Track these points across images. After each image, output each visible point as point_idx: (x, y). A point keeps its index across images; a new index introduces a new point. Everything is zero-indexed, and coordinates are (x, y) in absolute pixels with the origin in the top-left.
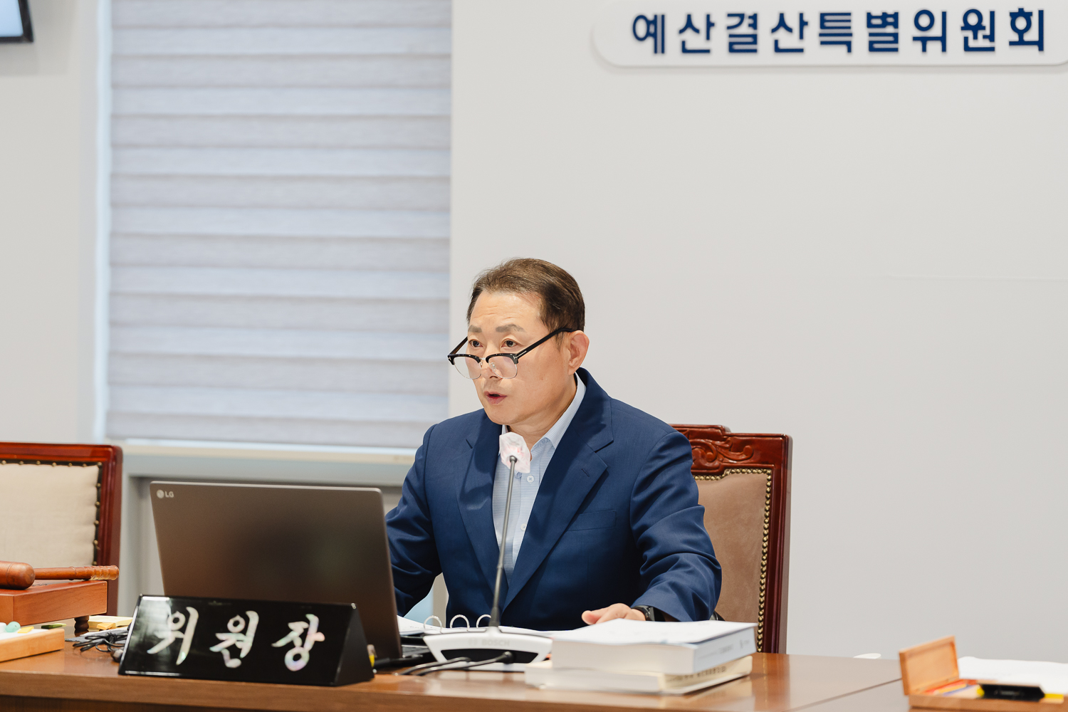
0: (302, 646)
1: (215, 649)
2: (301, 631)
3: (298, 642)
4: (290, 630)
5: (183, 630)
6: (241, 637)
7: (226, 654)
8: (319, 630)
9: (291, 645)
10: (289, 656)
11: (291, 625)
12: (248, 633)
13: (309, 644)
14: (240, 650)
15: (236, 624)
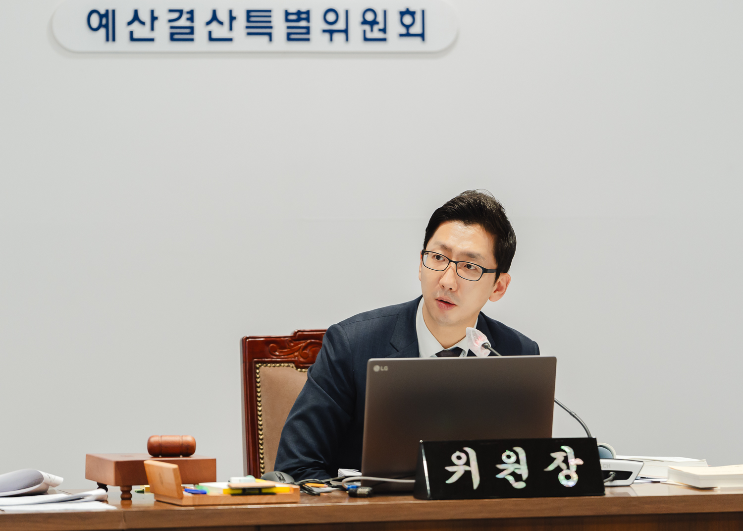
0: (568, 468)
1: (500, 476)
2: (563, 458)
3: (563, 466)
4: (553, 459)
5: (468, 463)
6: (517, 466)
7: (511, 479)
8: (576, 457)
9: (559, 470)
10: (561, 477)
11: (553, 455)
12: (521, 462)
13: (573, 468)
14: (520, 476)
15: (509, 457)
